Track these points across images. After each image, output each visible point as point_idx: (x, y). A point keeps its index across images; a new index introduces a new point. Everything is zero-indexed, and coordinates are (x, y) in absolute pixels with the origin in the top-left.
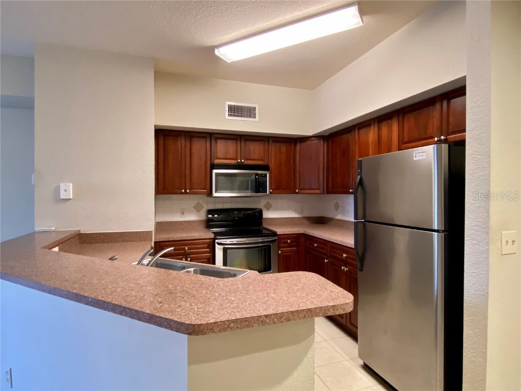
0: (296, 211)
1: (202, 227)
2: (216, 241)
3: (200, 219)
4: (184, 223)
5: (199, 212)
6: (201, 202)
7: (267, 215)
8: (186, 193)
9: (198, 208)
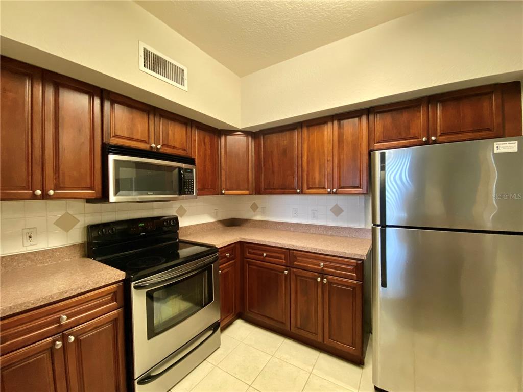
0: (211, 215)
1: (76, 257)
2: (133, 284)
3: (70, 242)
4: (32, 256)
5: (67, 231)
6: (71, 212)
7: (183, 223)
8: (45, 196)
9: (65, 224)
